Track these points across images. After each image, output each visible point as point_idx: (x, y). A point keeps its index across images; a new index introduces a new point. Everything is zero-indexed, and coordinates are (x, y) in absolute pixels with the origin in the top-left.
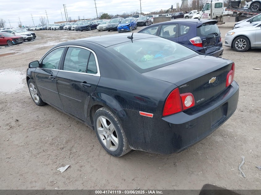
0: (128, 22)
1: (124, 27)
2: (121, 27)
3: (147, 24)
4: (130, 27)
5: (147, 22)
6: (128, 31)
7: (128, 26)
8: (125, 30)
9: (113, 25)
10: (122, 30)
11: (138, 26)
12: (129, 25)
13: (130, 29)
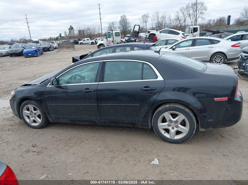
0: (34, 47)
1: (31, 52)
2: (28, 53)
3: (50, 49)
4: (38, 52)
5: (51, 47)
6: (36, 55)
7: (35, 51)
8: (33, 55)
9: (16, 50)
10: (29, 55)
11: (44, 51)
12: (37, 50)
13: (38, 54)
